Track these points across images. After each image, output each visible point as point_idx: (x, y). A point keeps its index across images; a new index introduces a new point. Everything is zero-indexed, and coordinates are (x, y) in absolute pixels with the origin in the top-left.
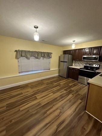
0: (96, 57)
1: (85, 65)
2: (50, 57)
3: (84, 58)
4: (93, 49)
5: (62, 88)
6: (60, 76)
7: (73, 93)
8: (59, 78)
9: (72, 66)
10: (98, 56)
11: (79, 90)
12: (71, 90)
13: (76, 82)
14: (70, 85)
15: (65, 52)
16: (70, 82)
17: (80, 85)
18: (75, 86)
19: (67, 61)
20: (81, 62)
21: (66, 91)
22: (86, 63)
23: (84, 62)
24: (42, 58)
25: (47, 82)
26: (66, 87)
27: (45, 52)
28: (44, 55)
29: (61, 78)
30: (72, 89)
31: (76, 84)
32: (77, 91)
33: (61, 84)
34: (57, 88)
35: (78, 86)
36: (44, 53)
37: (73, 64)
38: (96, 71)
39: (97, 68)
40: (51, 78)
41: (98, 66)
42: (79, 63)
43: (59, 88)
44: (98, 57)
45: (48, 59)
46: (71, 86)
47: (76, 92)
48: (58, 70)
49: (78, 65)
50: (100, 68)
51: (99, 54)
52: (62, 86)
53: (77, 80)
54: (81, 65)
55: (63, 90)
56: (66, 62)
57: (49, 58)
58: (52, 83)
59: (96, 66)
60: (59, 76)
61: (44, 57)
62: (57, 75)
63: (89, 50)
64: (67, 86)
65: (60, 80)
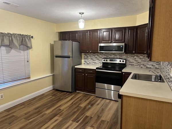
0: (120, 46)
1: (103, 62)
2: (29, 45)
3: (102, 48)
4: (114, 31)
5: (66, 119)
6: (57, 90)
7: (92, 122)
8: (54, 95)
9: (80, 64)
10: (123, 44)
11: (101, 113)
12: (87, 117)
13: (92, 97)
14: (83, 105)
15: (64, 36)
16: (81, 100)
17: (101, 103)
18: (92, 105)
19: (70, 54)
20: (96, 56)
21: (77, 122)
22: (105, 57)
23: (101, 56)
24: (3, 48)
25: (25, 112)
26: (75, 113)
27: (14, 35)
28: (11, 42)
29: (59, 94)
30: (88, 114)
31: (92, 102)
32: (98, 116)
33: (62, 108)
34: (56, 121)
35: (98, 104)
36: (10, 35)
37: (83, 61)
38: (123, 71)
39: (123, 66)
40: (34, 98)
41: (124, 61)
42: (93, 57)
43: (61, 119)
44: (123, 46)
45: (22, 52)
46: (85, 107)
47: (96, 118)
48: (51, 77)
49: (91, 61)
50: (127, 64)
51: (123, 40)
52: (65, 114)
53: (94, 92)
54: (97, 61)
55: (70, 122)
56: (69, 57)
57: (24, 50)
58: (39, 111)
59: (121, 62)
60: (55, 90)
61: (10, 46)
62: (50, 88)
63: (108, 33)
64: (76, 110)
65: (59, 100)
